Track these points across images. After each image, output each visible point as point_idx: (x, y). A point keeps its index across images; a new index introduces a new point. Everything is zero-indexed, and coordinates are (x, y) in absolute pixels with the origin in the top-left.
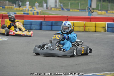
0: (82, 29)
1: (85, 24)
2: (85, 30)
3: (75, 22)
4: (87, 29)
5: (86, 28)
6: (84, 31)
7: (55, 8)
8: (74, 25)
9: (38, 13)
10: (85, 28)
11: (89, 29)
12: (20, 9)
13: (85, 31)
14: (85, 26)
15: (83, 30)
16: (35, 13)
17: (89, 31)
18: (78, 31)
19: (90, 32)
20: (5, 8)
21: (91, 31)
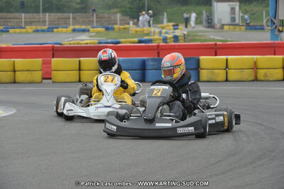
0: (248, 74)
1: (255, 63)
2: (256, 76)
3: (229, 57)
4: (261, 74)
5: (259, 71)
6: (253, 81)
7: (232, 25)
8: (227, 67)
9: (176, 38)
10: (256, 73)
11: (266, 75)
12: (143, 31)
13: (256, 80)
14: (255, 67)
15: (252, 78)
16: (170, 39)
17: (267, 79)
18: (238, 81)
19: (268, 81)
20: (113, 29)
21: (271, 79)
